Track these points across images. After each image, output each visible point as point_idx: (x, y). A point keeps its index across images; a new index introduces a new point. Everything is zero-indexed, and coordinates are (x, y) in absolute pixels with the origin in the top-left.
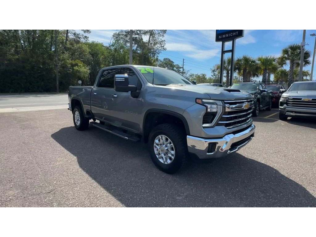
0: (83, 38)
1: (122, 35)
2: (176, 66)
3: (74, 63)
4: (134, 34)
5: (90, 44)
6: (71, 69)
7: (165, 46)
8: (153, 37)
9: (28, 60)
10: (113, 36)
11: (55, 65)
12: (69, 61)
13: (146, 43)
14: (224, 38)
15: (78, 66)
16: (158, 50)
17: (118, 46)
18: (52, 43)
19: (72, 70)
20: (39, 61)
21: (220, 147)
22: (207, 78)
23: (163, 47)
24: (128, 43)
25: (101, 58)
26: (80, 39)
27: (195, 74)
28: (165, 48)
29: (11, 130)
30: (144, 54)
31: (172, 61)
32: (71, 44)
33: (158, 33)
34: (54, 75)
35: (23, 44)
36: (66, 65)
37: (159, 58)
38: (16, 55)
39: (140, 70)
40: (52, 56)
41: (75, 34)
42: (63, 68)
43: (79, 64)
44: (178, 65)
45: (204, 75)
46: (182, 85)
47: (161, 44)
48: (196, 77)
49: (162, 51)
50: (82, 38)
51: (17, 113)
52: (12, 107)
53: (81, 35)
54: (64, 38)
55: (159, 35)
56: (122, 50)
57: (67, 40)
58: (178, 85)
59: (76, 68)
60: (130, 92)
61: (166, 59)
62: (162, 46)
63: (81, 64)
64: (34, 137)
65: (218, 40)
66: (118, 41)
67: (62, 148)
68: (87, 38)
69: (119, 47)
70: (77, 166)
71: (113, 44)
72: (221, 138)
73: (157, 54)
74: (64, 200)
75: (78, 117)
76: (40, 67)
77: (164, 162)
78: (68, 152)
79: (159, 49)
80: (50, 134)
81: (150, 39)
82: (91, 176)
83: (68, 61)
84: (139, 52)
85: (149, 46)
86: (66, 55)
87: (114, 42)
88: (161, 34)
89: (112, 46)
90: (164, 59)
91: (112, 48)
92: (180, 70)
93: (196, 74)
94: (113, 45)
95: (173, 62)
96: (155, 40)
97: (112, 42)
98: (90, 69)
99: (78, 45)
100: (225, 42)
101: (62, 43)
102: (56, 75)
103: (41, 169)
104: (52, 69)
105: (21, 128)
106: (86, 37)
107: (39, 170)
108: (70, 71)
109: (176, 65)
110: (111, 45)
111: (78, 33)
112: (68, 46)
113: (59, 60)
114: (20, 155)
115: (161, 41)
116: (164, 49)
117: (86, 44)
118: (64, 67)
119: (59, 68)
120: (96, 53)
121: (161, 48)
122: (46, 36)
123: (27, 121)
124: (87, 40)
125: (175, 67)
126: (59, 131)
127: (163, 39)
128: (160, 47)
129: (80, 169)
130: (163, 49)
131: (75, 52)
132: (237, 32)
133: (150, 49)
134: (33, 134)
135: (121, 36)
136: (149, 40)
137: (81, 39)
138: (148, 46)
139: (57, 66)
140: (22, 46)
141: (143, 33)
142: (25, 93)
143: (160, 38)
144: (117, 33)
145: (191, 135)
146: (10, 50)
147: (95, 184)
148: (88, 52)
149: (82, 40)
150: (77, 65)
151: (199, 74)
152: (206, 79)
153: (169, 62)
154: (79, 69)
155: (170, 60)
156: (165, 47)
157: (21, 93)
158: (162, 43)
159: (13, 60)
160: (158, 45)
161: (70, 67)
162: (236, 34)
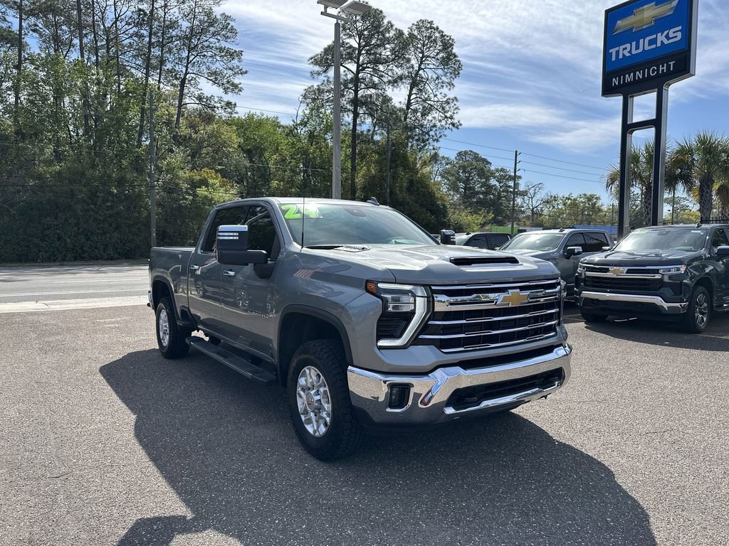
0: (222, 107)
1: (327, 91)
2: (497, 174)
3: (198, 178)
4: (363, 86)
5: (242, 123)
6: (190, 195)
7: (455, 116)
8: (421, 90)
9: (83, 174)
10: (305, 97)
11: (147, 186)
12: (185, 173)
13: (401, 110)
14: (630, 83)
15: (207, 186)
16: (434, 129)
17: (319, 125)
18: (142, 127)
19: (191, 197)
20: (109, 177)
21: (421, 394)
22: (605, 208)
23: (451, 118)
24: (345, 114)
25: (272, 160)
26: (213, 110)
27: (561, 196)
28: (455, 121)
29: (20, 353)
30: (393, 145)
31: (485, 160)
32: (192, 126)
33: (435, 76)
34: (145, 214)
35: (74, 132)
36: (177, 185)
37: (441, 153)
38: (55, 163)
39: (284, 212)
40: (143, 160)
41: (200, 98)
42: (170, 191)
43: (211, 181)
44: (502, 170)
45: (590, 199)
46: (363, 248)
47: (443, 109)
48: (565, 205)
49: (447, 132)
50: (218, 108)
51: (43, 314)
52: (37, 299)
53: (216, 99)
54: (174, 111)
55: (437, 85)
56: (328, 136)
57: (180, 114)
58: (355, 248)
59: (202, 191)
60: (251, 266)
61: (466, 153)
62: (448, 115)
63: (215, 181)
64: (63, 370)
65: (608, 90)
66: (318, 108)
67: (115, 397)
68: (231, 108)
69: (322, 126)
70: (129, 434)
71: (306, 120)
72: (426, 374)
73: (431, 141)
74: (79, 492)
75: (166, 326)
76: (111, 194)
77: (315, 431)
78: (123, 405)
79: (438, 124)
80: (99, 366)
81: (412, 97)
82: (149, 454)
83: (181, 173)
84: (377, 138)
85: (408, 120)
86: (178, 156)
87: (307, 112)
88: (444, 78)
89: (301, 124)
90: (460, 154)
91: (303, 131)
92: (511, 186)
93: (566, 196)
94: (304, 124)
95: (488, 163)
96: (425, 101)
97: (300, 113)
98: (238, 193)
99: (209, 128)
100: (633, 97)
101: (168, 123)
102: (149, 213)
103: (56, 436)
104: (139, 196)
105: (41, 349)
106: (228, 104)
107: (52, 436)
108: (186, 199)
109: (497, 170)
110: (299, 122)
111: (209, 96)
112: (184, 131)
113: (159, 170)
114: (23, 407)
115: (445, 100)
116: (453, 125)
117: (229, 123)
118: (171, 188)
119: (159, 194)
120: (258, 148)
121: (443, 123)
122: (128, 110)
123: (58, 334)
124: (231, 113)
125: (495, 177)
126: (120, 359)
127: (451, 95)
128: (440, 121)
129: (134, 441)
130: (451, 126)
131: (201, 148)
132: (672, 63)
133: (412, 129)
134: (62, 363)
135: (326, 96)
136: (409, 100)
137: (216, 109)
138: (405, 119)
139: (153, 187)
140: (71, 137)
141: (389, 82)
142: (71, 263)
143: (441, 90)
144: (316, 87)
145: (355, 364)
146: (42, 150)
147: (152, 469)
148: (236, 146)
149: (221, 113)
150: (204, 182)
151: (574, 196)
152: (600, 210)
153: (474, 163)
154: (210, 196)
155: (476, 157)
156: (456, 119)
157: (65, 263)
158: (447, 108)
159: (48, 176)
160: (435, 114)
161: (187, 189)
162: (668, 67)
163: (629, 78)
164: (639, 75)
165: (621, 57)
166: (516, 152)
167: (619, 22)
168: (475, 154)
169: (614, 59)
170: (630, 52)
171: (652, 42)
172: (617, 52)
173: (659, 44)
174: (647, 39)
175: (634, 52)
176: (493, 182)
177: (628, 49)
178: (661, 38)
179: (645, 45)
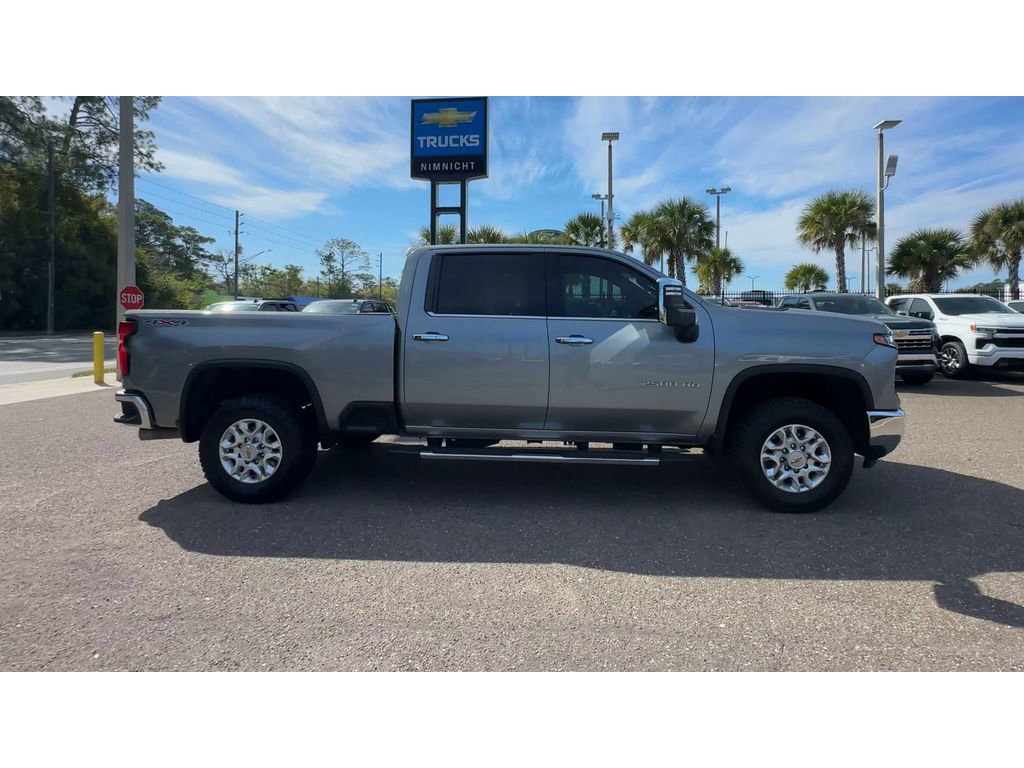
2: (183, 233)
7: (153, 155)
13: (59, 127)
14: (437, 172)
22: (306, 281)
23: (149, 155)
27: (261, 265)
28: (155, 162)
31: (162, 214)
44: (189, 229)
45: (292, 270)
48: (264, 274)
65: (418, 173)
81: (79, 115)
92: (202, 250)
93: (268, 265)
95: (167, 217)
100: (438, 184)
109: (183, 228)
125: (180, 236)
130: (147, 167)
132: (472, 163)
136: (73, 118)
153: (149, 216)
155: (151, 209)
162: (470, 166)
163: (436, 167)
164: (445, 166)
165: (428, 146)
166: (237, 212)
167: (426, 115)
168: (148, 204)
169: (422, 146)
170: (437, 144)
171: (456, 141)
172: (425, 141)
173: (462, 145)
174: (451, 137)
175: (440, 145)
176: (179, 241)
177: (435, 141)
178: (463, 140)
179: (449, 141)
